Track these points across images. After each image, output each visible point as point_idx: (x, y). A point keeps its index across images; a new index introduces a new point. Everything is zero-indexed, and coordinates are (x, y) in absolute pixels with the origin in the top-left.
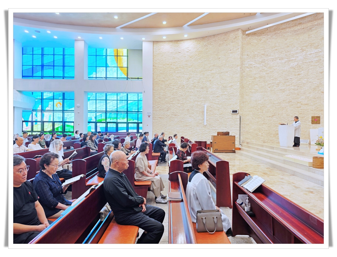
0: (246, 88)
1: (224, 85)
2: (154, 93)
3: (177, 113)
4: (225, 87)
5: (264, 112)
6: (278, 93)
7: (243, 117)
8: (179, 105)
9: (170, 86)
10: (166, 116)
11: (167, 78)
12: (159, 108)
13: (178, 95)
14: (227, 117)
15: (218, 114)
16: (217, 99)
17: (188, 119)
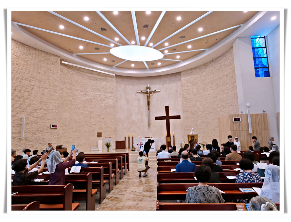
4: (44, 101)
6: (79, 115)
14: (45, 132)
15: (36, 128)
16: (35, 112)
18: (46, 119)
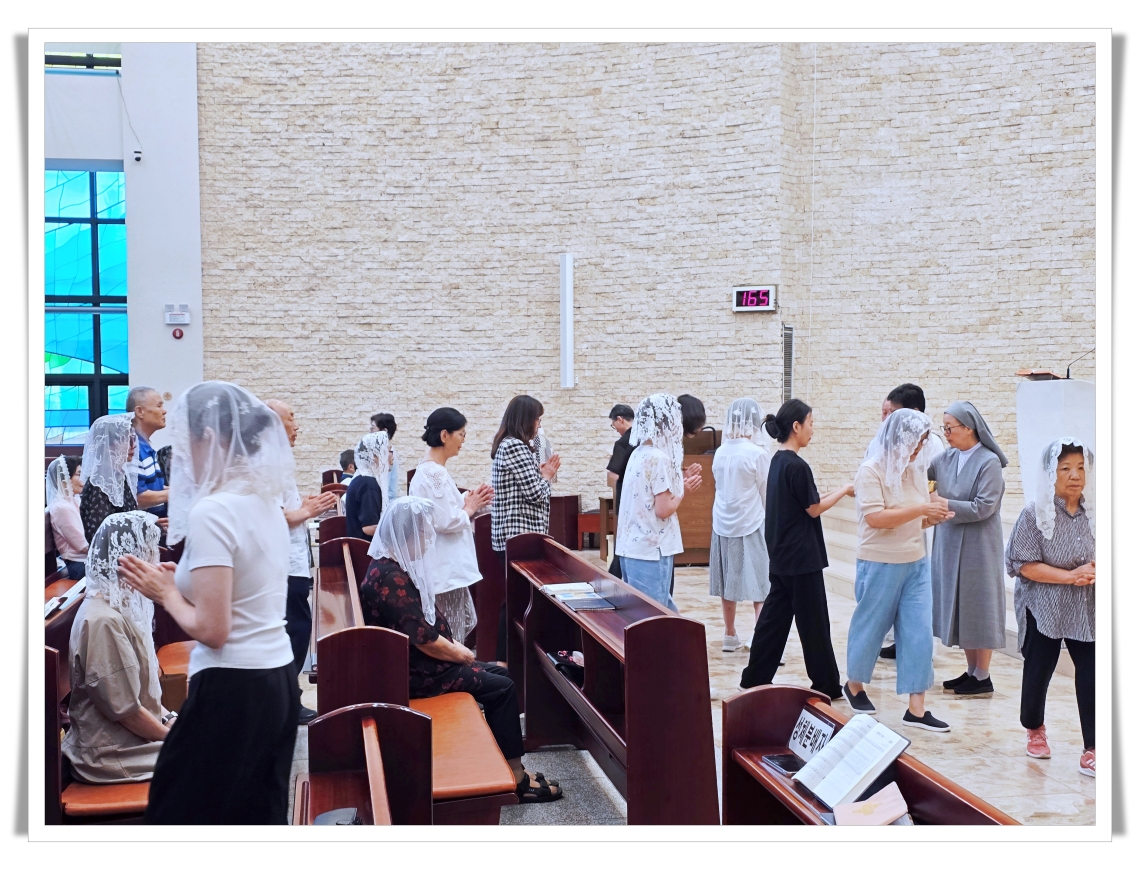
0: (824, 148)
1: (685, 120)
2: (207, 169)
3: (375, 308)
4: (688, 133)
5: (933, 300)
6: (1016, 182)
7: (803, 333)
8: (391, 254)
9: (322, 120)
10: (299, 331)
11: (297, 65)
12: (251, 273)
13: (381, 187)
14: (703, 336)
15: (649, 315)
16: (639, 216)
17: (457, 347)
18: (705, 256)
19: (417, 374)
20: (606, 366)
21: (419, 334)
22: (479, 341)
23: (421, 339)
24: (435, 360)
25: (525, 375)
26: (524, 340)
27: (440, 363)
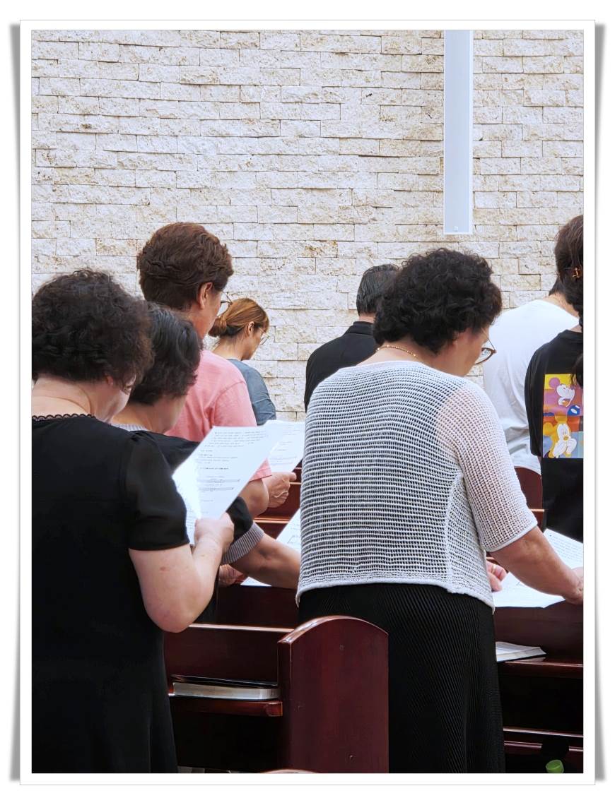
17: (175, 126)
19: (78, 192)
20: (525, 183)
21: (87, 87)
22: (226, 111)
23: (94, 101)
24: (123, 158)
25: (334, 202)
26: (333, 112)
27: (134, 167)
